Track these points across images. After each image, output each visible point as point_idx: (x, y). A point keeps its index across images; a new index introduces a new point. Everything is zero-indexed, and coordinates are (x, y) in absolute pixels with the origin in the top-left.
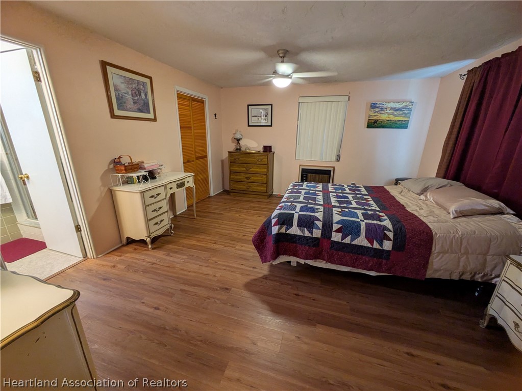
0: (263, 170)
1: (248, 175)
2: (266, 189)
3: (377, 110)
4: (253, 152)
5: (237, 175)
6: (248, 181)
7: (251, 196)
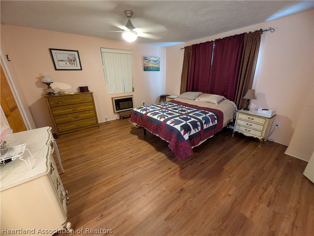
0: (90, 107)
1: (75, 115)
2: (96, 121)
3: (147, 61)
4: (73, 93)
5: (63, 118)
6: (77, 119)
7: (83, 131)
